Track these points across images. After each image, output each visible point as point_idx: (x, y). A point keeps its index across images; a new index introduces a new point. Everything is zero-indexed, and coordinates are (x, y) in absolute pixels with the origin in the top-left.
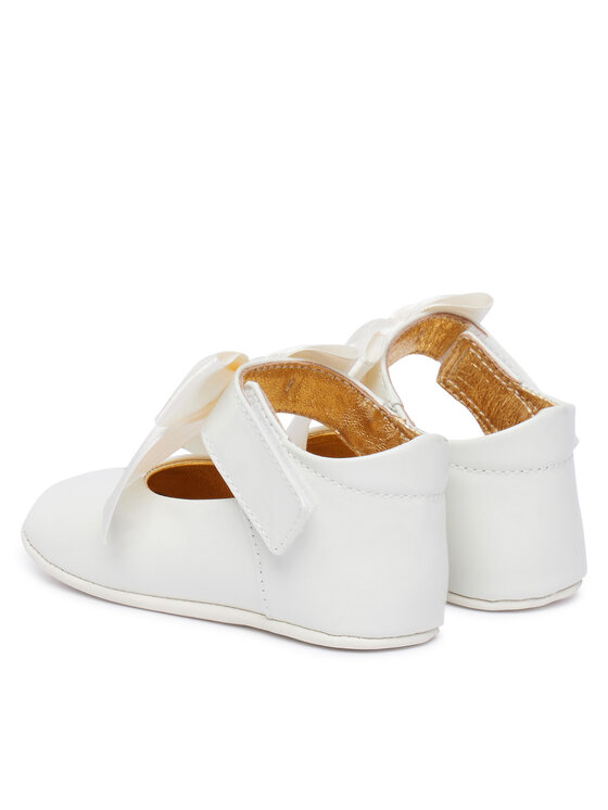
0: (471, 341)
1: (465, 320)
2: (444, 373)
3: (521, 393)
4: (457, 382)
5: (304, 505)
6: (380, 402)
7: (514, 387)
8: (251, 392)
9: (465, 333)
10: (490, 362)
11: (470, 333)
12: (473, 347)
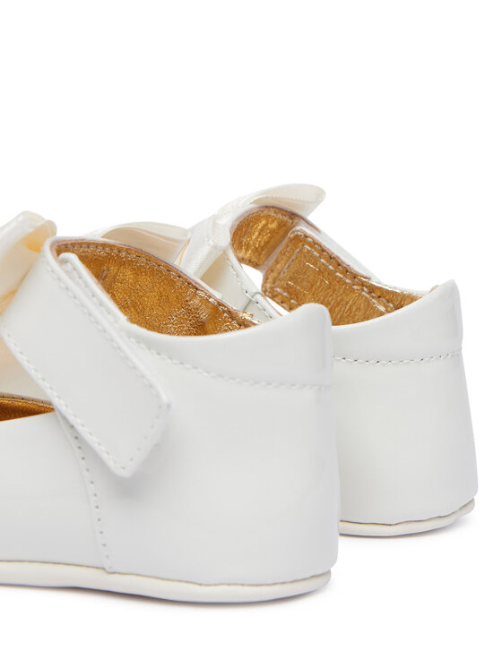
0: (306, 237)
1: (293, 215)
2: (270, 280)
3: (372, 289)
4: (287, 288)
5: (165, 398)
6: (218, 295)
7: (363, 284)
8: (69, 266)
9: (298, 228)
10: (331, 258)
11: (301, 228)
12: (309, 244)
